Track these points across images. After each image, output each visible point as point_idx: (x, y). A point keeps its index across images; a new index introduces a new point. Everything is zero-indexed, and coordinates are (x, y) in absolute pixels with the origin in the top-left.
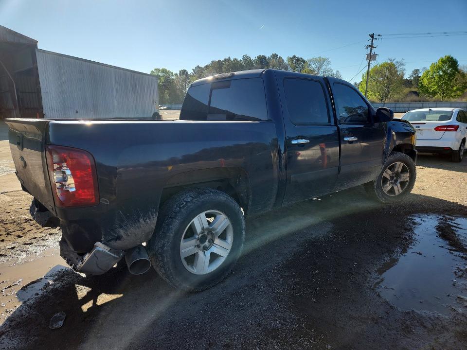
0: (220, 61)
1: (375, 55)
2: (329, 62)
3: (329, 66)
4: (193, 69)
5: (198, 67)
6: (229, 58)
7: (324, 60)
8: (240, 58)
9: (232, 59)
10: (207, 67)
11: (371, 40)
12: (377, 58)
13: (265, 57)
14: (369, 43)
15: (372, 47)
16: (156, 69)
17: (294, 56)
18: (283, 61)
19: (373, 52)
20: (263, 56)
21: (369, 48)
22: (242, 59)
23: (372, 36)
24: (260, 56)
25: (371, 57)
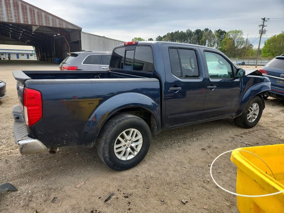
0: (172, 33)
1: (265, 31)
2: (242, 33)
3: (242, 36)
4: (156, 38)
5: (160, 36)
6: (178, 31)
7: (239, 32)
8: (185, 31)
9: (180, 32)
10: (165, 37)
11: (263, 22)
12: (266, 33)
13: (201, 31)
14: (262, 24)
15: (263, 26)
16: (135, 38)
17: (219, 30)
18: (212, 32)
19: (264, 29)
20: (199, 30)
21: (261, 27)
22: (186, 32)
23: (264, 19)
24: (198, 29)
25: (262, 32)
